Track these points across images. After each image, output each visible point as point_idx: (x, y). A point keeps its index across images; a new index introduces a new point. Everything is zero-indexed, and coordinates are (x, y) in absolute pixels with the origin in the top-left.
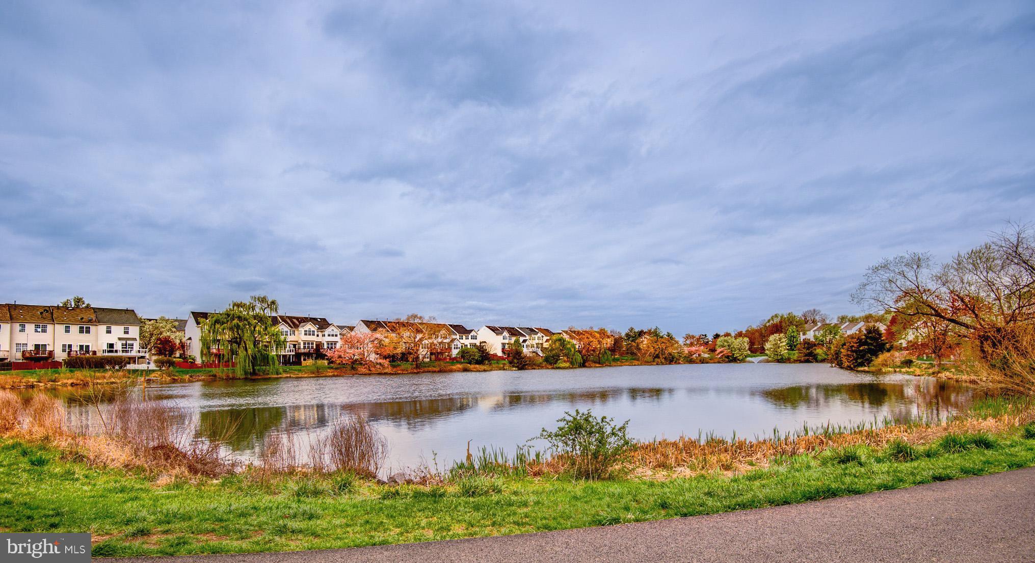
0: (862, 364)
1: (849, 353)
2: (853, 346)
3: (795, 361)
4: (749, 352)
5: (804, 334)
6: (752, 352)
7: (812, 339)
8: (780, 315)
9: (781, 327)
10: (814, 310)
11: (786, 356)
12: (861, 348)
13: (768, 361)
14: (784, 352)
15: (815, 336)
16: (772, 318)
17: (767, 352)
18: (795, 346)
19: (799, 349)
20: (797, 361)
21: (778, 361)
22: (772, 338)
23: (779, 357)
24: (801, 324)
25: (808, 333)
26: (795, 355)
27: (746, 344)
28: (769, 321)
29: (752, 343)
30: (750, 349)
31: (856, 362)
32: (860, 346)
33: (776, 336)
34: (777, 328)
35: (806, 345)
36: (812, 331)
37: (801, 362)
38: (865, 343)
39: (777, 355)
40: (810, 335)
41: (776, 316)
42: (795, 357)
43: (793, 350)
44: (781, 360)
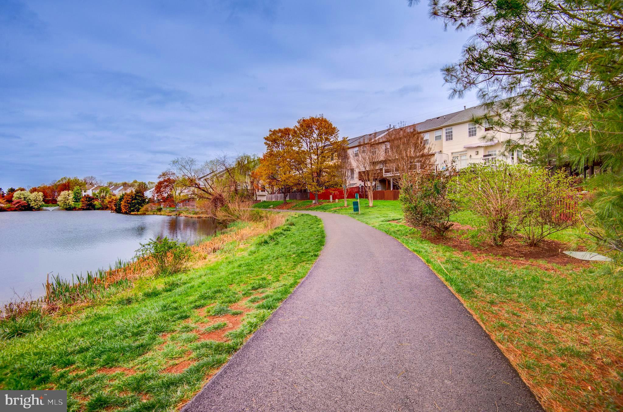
0: (133, 211)
1: (126, 204)
2: (128, 200)
3: (79, 209)
4: (43, 203)
5: (85, 192)
6: (46, 203)
7: (91, 195)
8: (68, 178)
9: (68, 186)
10: (92, 177)
11: (73, 205)
12: (133, 202)
13: (59, 210)
14: (72, 203)
15: (93, 193)
16: (62, 180)
17: (58, 203)
18: (79, 199)
19: (83, 202)
20: (81, 209)
21: (67, 209)
22: (63, 193)
23: (68, 207)
24: (82, 185)
25: (88, 191)
26: (80, 205)
27: (41, 197)
28: (59, 181)
29: (45, 196)
30: (44, 200)
31: (130, 209)
32: (132, 200)
33: (66, 192)
34: (66, 187)
35: (88, 199)
36: (91, 190)
37: (83, 209)
38: (135, 199)
39: (67, 205)
40: (90, 193)
41: (65, 178)
42: (80, 207)
43: (78, 202)
44: (70, 209)
